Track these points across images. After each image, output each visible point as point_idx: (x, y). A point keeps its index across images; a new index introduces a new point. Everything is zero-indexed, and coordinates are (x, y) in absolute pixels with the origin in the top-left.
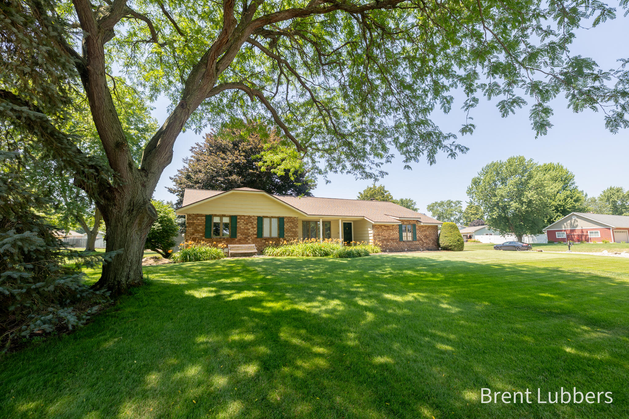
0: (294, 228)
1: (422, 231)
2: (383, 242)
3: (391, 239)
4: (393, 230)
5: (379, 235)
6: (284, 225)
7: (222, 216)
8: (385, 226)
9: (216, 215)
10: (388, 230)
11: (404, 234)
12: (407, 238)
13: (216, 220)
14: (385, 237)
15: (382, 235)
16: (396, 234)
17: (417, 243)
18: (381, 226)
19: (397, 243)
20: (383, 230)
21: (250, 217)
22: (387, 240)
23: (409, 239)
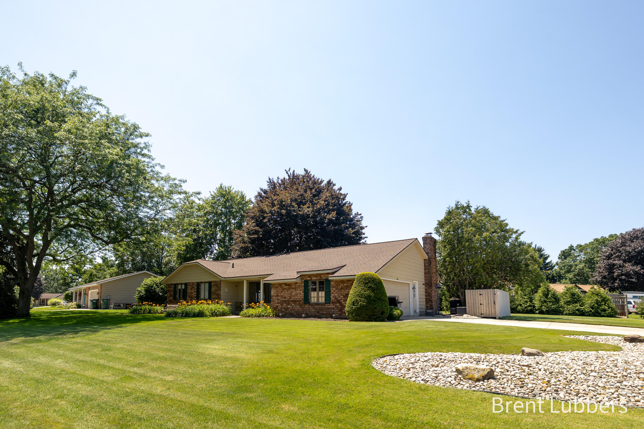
0: (218, 291)
1: (342, 288)
2: (282, 305)
3: (293, 301)
4: (295, 289)
5: (278, 296)
6: (211, 289)
7: (181, 284)
8: (286, 284)
9: (178, 284)
10: (289, 289)
11: (313, 294)
12: (318, 300)
13: (180, 287)
14: (285, 298)
15: (281, 296)
16: (299, 294)
17: (331, 306)
18: (280, 285)
19: (301, 306)
20: (283, 289)
21: (193, 283)
22: (288, 302)
23: (320, 301)
